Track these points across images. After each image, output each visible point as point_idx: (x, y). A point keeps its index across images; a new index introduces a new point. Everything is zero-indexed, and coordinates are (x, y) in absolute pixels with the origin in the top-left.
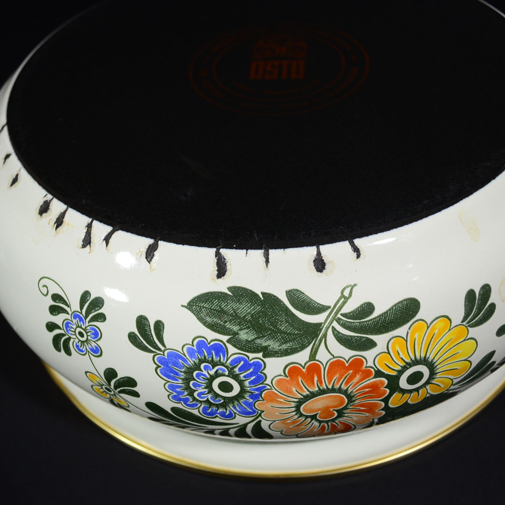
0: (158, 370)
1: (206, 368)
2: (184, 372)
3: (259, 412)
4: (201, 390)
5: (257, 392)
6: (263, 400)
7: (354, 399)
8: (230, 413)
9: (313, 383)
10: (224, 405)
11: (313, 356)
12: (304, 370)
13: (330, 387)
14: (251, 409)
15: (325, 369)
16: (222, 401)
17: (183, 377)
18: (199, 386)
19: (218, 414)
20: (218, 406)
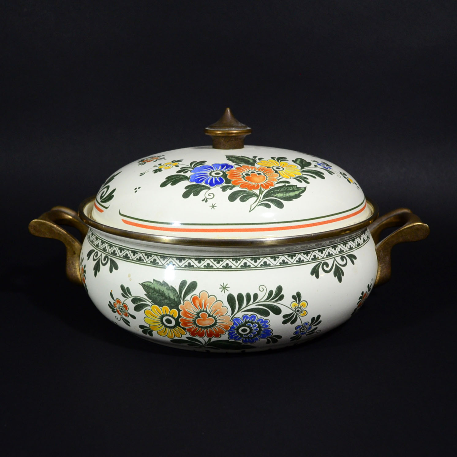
0: (271, 331)
1: (252, 336)
2: (260, 333)
3: (231, 320)
4: (255, 328)
5: (232, 329)
6: (230, 326)
7: (193, 322)
8: (244, 318)
9: (210, 331)
10: (246, 322)
11: (210, 339)
12: (213, 336)
13: (203, 329)
14: (235, 322)
15: (205, 335)
16: (246, 325)
17: (262, 331)
18: (255, 329)
19: (249, 318)
20: (249, 322)
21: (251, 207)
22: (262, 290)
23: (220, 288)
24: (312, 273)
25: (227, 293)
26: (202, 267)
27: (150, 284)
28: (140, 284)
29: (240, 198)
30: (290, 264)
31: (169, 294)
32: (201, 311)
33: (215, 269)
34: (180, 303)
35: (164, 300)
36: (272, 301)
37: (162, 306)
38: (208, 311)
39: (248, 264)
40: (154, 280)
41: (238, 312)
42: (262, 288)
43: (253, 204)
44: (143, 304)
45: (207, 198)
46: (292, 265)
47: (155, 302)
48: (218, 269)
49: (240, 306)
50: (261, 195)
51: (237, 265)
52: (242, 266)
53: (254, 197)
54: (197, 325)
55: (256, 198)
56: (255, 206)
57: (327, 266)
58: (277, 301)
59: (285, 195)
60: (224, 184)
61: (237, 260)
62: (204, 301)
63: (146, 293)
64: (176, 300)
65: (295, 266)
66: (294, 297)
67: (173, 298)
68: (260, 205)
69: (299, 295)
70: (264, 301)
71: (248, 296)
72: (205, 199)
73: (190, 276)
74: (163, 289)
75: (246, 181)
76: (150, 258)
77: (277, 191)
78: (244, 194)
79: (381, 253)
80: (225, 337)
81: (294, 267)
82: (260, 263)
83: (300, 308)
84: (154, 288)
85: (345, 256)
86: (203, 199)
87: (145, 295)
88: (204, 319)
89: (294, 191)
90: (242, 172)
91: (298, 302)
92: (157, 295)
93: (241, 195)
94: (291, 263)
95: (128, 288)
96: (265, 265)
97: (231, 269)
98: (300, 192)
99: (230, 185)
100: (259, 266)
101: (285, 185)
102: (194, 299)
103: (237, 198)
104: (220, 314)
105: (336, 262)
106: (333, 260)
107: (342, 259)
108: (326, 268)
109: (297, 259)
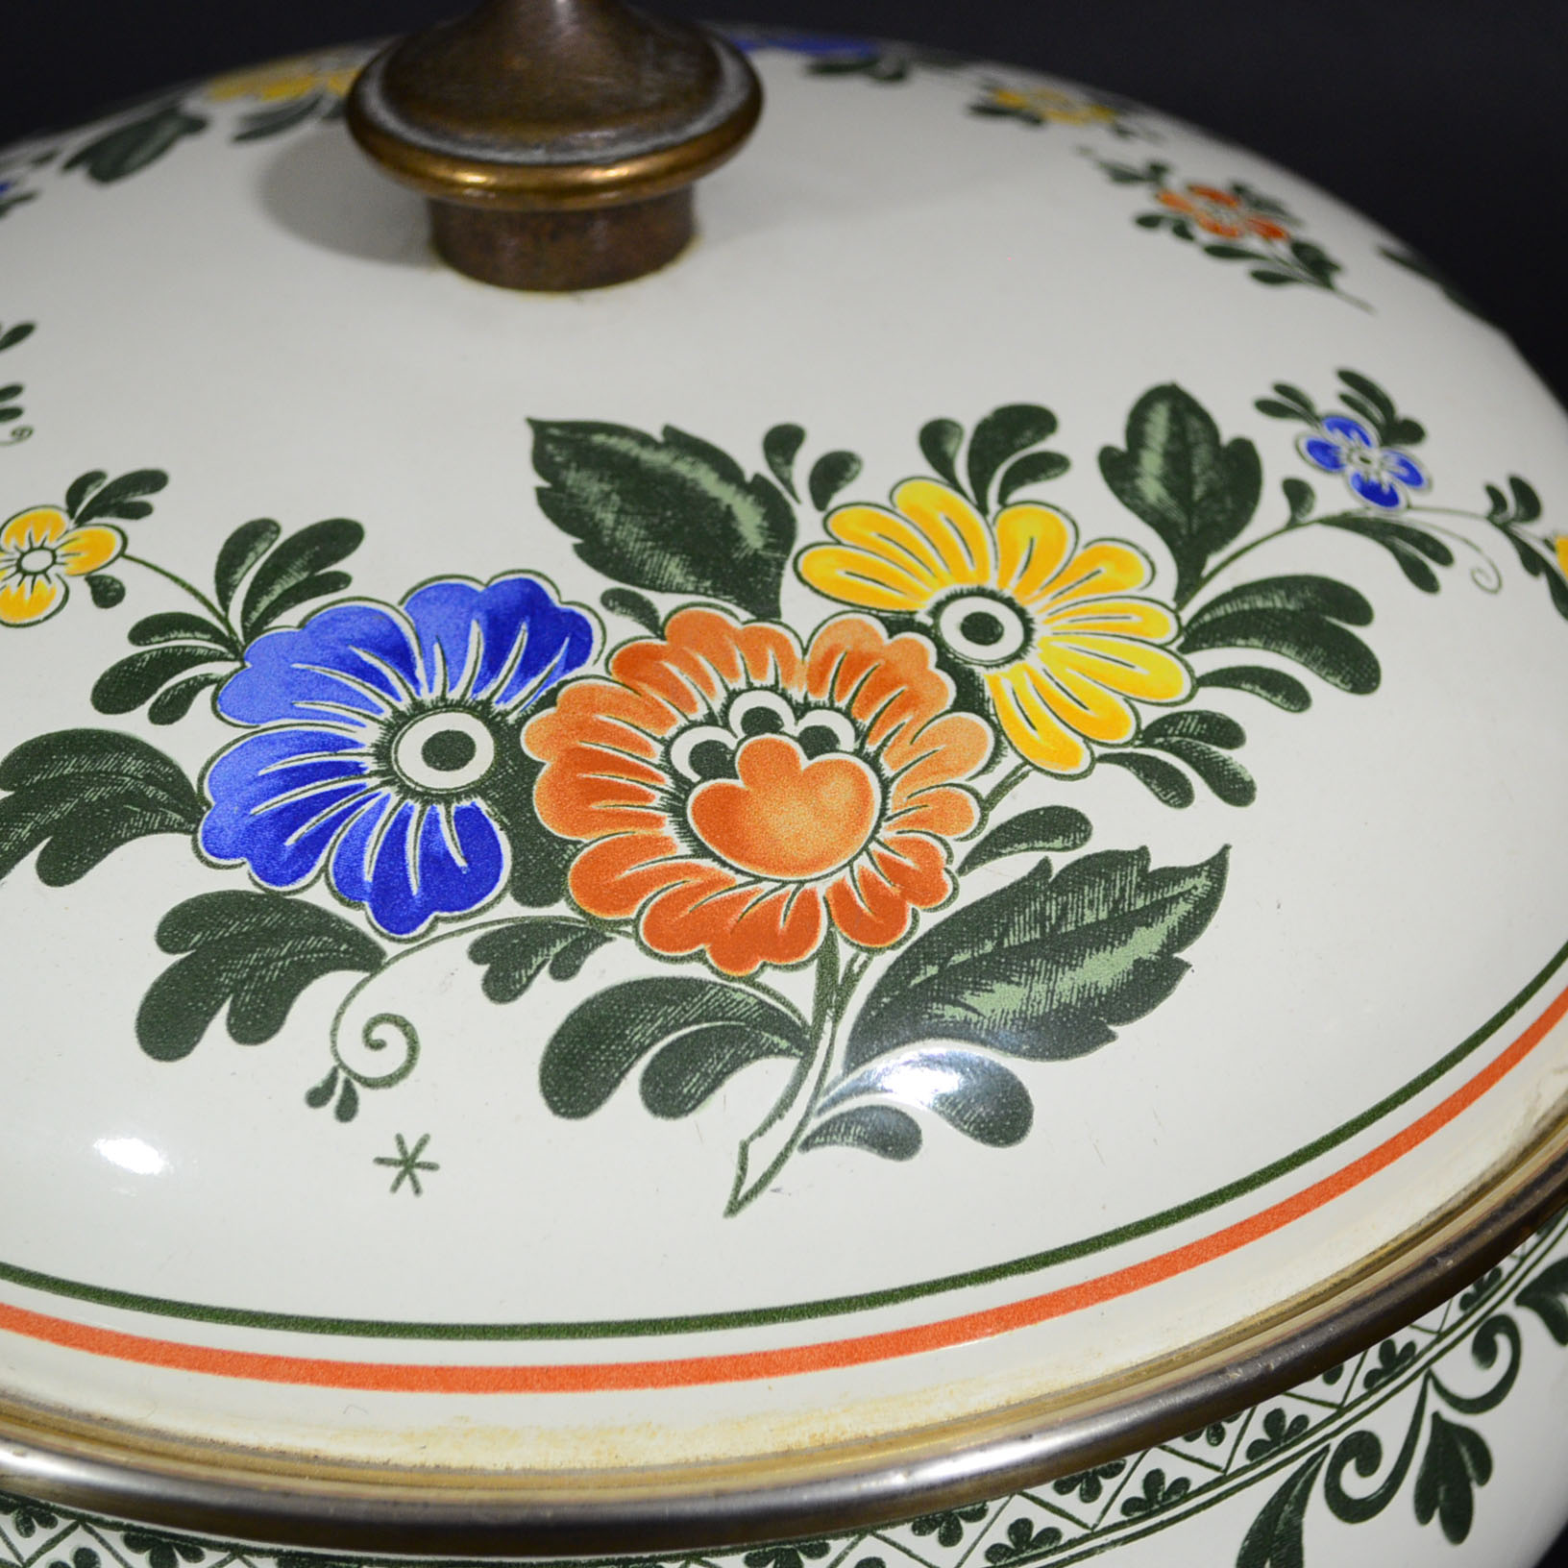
21: (743, 1168)
29: (648, 1079)
30: (1072, 1543)
43: (760, 1132)
45: (349, 1072)
46: (1086, 1546)
50: (836, 1020)
53: (770, 1051)
55: (786, 1066)
56: (780, 1148)
57: (1367, 1468)
59: (1040, 988)
60: (505, 909)
65: (1114, 1543)
68: (826, 1134)
72: (333, 1078)
75: (701, 851)
77: (974, 962)
78: (678, 1027)
81: (1109, 1553)
85: (1508, 1308)
86: (317, 1080)
89: (1119, 926)
90: (664, 720)
93: (655, 1040)
94: (1080, 1532)
98: (1170, 934)
99: (560, 909)
101: (1044, 866)
103: (623, 1074)
105: (1435, 1403)
106: (1419, 1382)
107: (1485, 1352)
108: (1356, 1485)
109: (1135, 1489)
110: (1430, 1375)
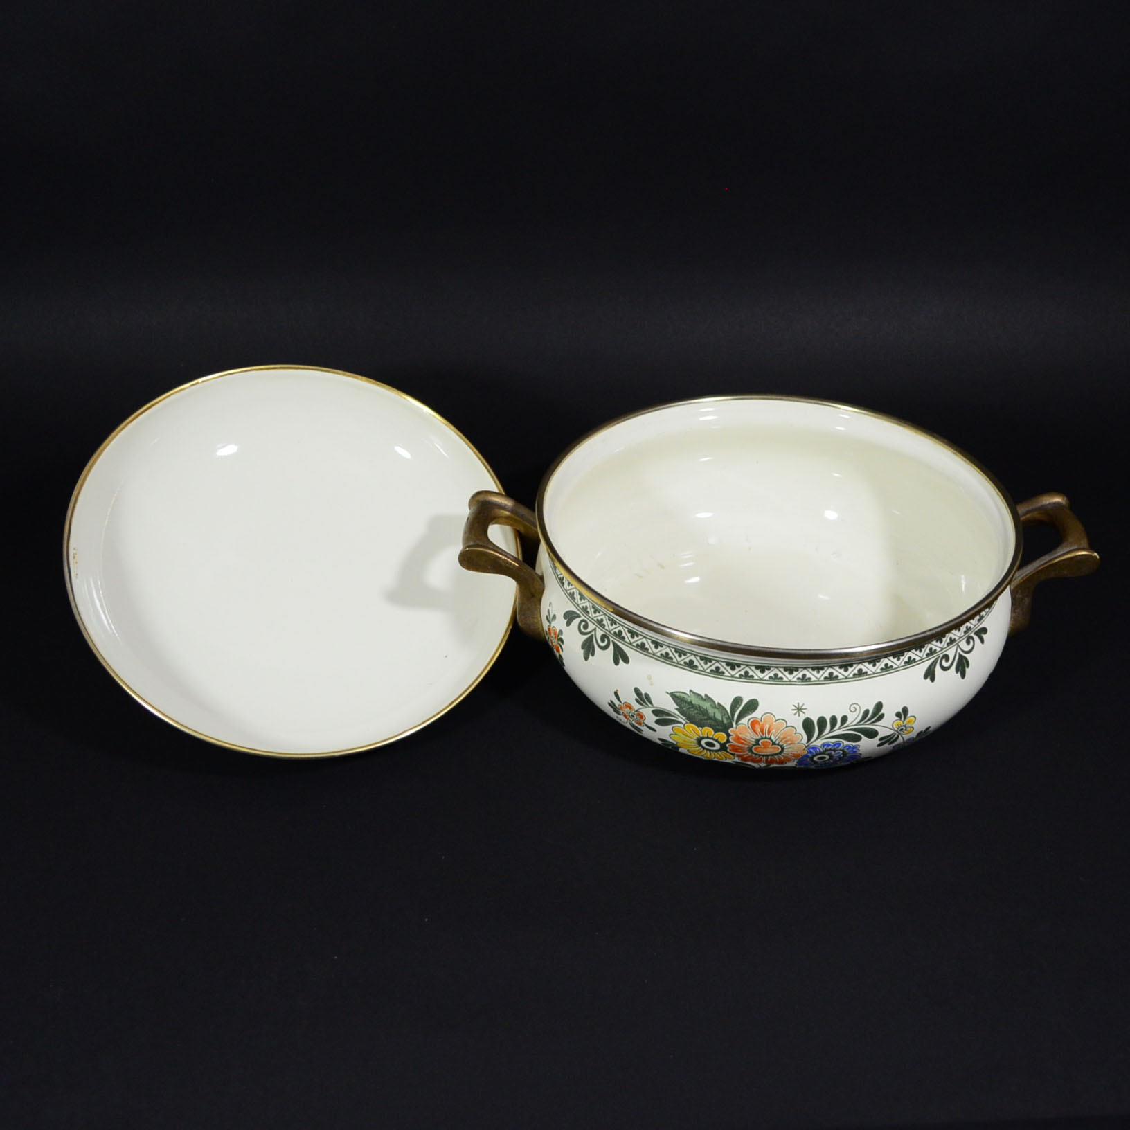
0: (860, 755)
1: (831, 762)
2: (844, 759)
3: (806, 748)
4: (837, 755)
5: (804, 757)
6: (801, 755)
7: (748, 748)
8: (823, 746)
9: (770, 759)
10: (826, 750)
11: (768, 765)
12: (775, 763)
13: (761, 756)
14: (810, 750)
15: (763, 762)
16: (826, 753)
19: (832, 745)
20: (830, 749)
22: (853, 710)
23: (793, 710)
24: (926, 677)
25: (803, 717)
26: (767, 678)
27: (685, 696)
28: (667, 693)
30: (895, 669)
31: (714, 714)
32: (762, 738)
33: (785, 681)
34: (732, 726)
35: (707, 719)
36: (868, 723)
37: (703, 727)
38: (773, 738)
39: (835, 674)
40: (691, 691)
41: (817, 738)
42: (854, 708)
44: (671, 719)
46: (899, 669)
47: (691, 719)
48: (790, 683)
49: (821, 731)
51: (818, 676)
52: (826, 678)
54: (753, 753)
57: (947, 661)
58: (874, 722)
61: (819, 669)
62: (767, 726)
63: (677, 707)
64: (725, 721)
65: (902, 669)
66: (898, 715)
67: (720, 719)
69: (905, 710)
70: (856, 725)
71: (834, 720)
73: (748, 691)
74: (706, 705)
76: (683, 657)
79: (1019, 596)
80: (792, 764)
81: (901, 671)
82: (852, 671)
83: (904, 726)
84: (691, 703)
85: (972, 635)
87: (677, 709)
88: (766, 747)
91: (903, 719)
92: (696, 712)
94: (896, 667)
95: (646, 695)
96: (861, 673)
97: (810, 681)
100: (851, 676)
102: (754, 724)
104: (789, 742)
105: (959, 651)
106: (955, 647)
107: (968, 643)
108: (945, 664)
109: (906, 660)
110: (958, 645)
